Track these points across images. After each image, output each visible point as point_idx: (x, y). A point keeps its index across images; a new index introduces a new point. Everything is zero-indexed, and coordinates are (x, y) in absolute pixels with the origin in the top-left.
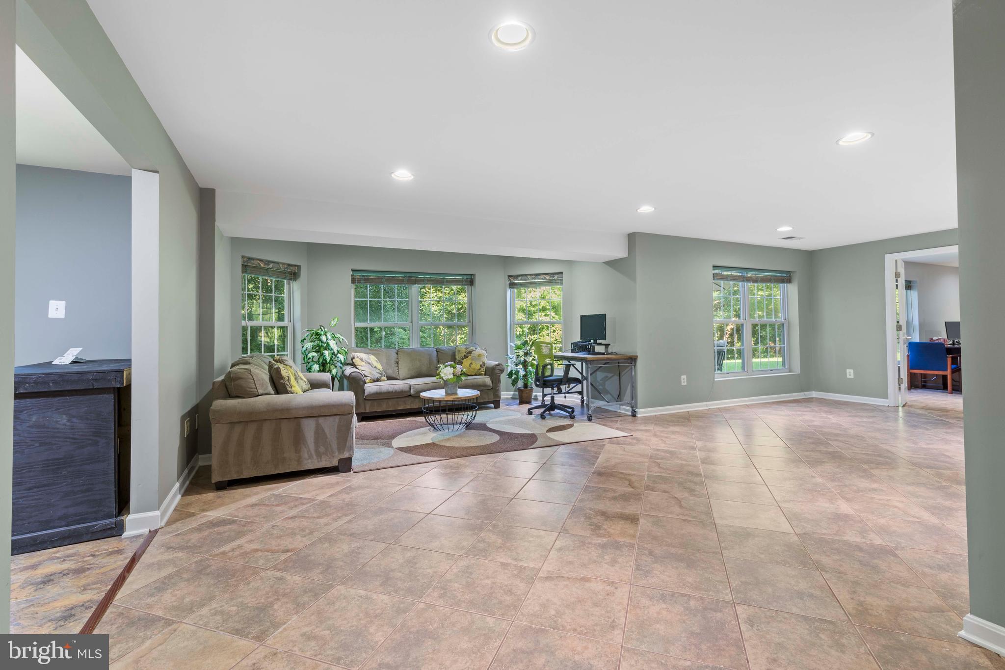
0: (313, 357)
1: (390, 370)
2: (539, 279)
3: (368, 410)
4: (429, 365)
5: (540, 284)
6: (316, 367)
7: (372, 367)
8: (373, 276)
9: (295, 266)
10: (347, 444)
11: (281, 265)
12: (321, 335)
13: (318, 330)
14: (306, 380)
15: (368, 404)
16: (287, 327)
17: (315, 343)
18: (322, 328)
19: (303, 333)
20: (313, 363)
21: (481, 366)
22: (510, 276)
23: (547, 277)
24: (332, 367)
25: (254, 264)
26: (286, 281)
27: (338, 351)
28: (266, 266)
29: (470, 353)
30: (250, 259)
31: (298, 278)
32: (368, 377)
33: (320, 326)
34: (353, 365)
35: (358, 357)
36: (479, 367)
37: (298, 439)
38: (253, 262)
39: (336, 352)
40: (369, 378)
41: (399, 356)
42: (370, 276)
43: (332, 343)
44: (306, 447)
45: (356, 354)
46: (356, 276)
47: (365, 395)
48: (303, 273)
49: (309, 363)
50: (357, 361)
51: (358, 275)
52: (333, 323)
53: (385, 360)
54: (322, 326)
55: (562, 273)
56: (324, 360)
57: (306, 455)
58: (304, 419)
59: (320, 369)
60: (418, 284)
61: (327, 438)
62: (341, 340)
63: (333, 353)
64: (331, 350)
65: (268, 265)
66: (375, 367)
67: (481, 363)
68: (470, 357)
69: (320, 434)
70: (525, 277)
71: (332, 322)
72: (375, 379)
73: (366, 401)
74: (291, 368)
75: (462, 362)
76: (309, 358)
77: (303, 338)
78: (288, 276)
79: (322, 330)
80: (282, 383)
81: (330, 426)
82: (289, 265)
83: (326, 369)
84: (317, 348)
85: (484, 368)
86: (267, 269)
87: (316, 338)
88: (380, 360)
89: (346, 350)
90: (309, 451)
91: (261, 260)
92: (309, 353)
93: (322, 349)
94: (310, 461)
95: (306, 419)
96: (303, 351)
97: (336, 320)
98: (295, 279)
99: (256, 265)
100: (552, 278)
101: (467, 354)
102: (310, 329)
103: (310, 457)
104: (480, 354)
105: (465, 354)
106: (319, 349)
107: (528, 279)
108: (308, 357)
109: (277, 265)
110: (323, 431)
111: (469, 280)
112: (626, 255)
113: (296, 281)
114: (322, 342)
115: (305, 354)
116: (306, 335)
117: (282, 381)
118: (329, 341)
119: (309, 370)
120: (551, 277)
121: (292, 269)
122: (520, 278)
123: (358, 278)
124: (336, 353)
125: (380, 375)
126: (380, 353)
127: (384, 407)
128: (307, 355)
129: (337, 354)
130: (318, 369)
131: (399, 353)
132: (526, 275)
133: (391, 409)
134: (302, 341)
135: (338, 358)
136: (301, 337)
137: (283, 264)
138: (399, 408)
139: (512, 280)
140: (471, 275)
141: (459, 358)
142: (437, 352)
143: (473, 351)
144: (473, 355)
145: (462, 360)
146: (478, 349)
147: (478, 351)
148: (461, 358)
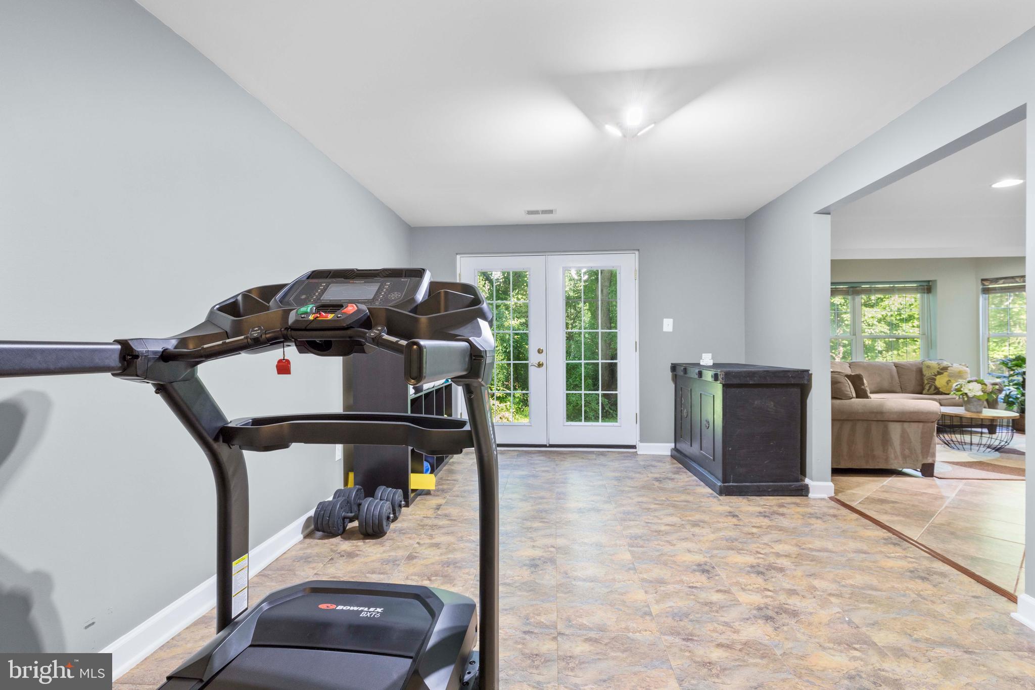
4: (891, 381)
10: (931, 451)
22: (984, 280)
29: (945, 368)
37: (886, 440)
44: (892, 448)
57: (892, 456)
58: (891, 423)
60: (863, 294)
61: (911, 442)
68: (946, 373)
69: (905, 438)
80: (863, 389)
81: (914, 430)
90: (895, 452)
94: (896, 461)
95: (892, 423)
103: (896, 458)
104: (960, 371)
105: (938, 369)
110: (908, 435)
117: (863, 387)
139: (987, 284)
140: (929, 281)
141: (930, 374)
142: (896, 367)
143: (949, 367)
144: (951, 371)
145: (934, 377)
146: (955, 365)
147: (956, 367)
148: (933, 374)
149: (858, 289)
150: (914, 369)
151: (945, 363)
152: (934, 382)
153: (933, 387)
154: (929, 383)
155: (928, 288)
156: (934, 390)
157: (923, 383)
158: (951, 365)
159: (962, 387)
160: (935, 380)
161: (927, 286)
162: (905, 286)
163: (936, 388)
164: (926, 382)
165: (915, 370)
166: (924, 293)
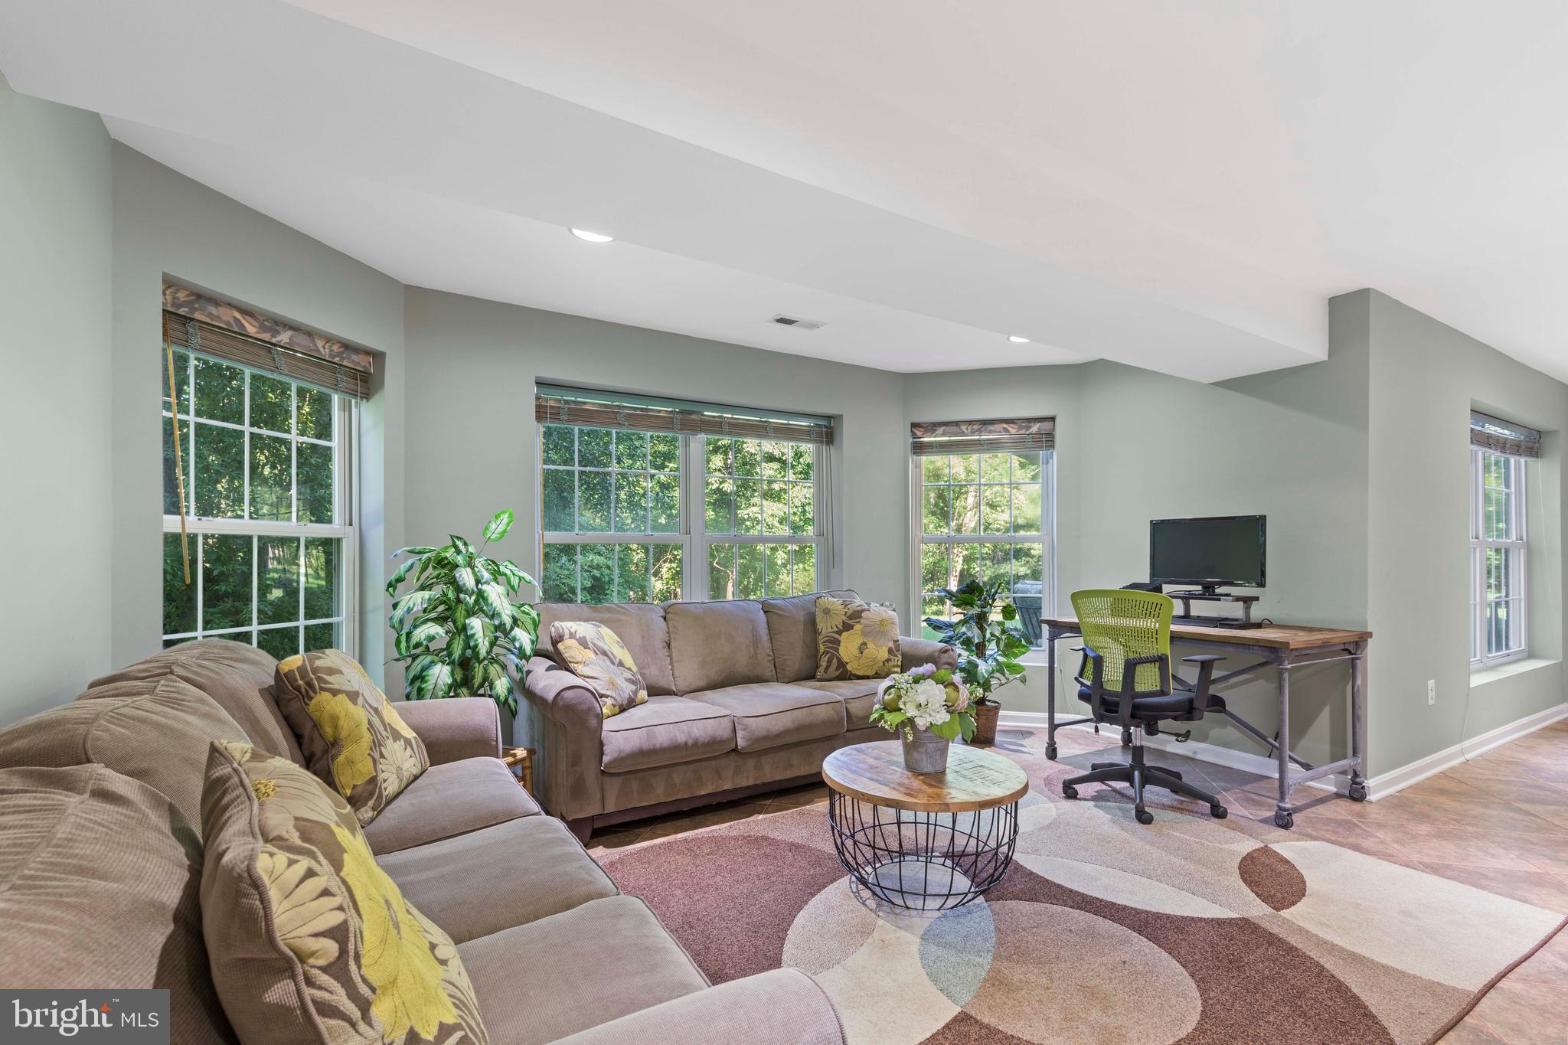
0: (431, 638)
1: (653, 667)
2: (990, 432)
3: (610, 808)
4: (752, 650)
5: (993, 446)
6: (441, 674)
7: (613, 663)
8: (591, 402)
9: (368, 352)
11: (320, 344)
12: (457, 566)
13: (446, 549)
14: (410, 734)
15: (613, 787)
16: (339, 540)
17: (436, 592)
18: (460, 544)
19: (391, 560)
20: (429, 659)
21: (890, 651)
22: (914, 425)
23: (1012, 429)
24: (494, 670)
25: (218, 318)
26: (336, 396)
27: (515, 621)
28: (266, 336)
29: (857, 615)
30: (201, 297)
31: (376, 391)
32: (607, 696)
33: (451, 536)
34: (560, 662)
35: (572, 636)
36: (886, 656)
38: (213, 310)
39: (508, 621)
40: (609, 701)
41: (671, 624)
42: (585, 403)
43: (495, 593)
45: (567, 626)
46: (547, 400)
47: (606, 759)
48: (393, 375)
49: (415, 658)
50: (570, 649)
51: (553, 398)
52: (497, 527)
53: (637, 639)
54: (459, 538)
55: (1053, 419)
56: (467, 646)
59: (455, 680)
60: (707, 431)
62: (515, 582)
63: (500, 627)
64: (492, 617)
65: (276, 333)
66: (621, 664)
67: (891, 644)
68: (857, 627)
70: (954, 429)
71: (493, 526)
72: (625, 702)
73: (607, 779)
74: (355, 703)
75: (840, 641)
76: (418, 645)
77: (393, 577)
78: (345, 382)
79: (459, 552)
82: (348, 347)
83: (473, 678)
84: (442, 608)
85: (900, 658)
86: (269, 347)
87: (437, 577)
88: (625, 641)
89: (534, 614)
91: (248, 312)
92: (415, 627)
93: (460, 613)
96: (396, 620)
97: (505, 518)
98: (367, 395)
99: (228, 323)
100: (1023, 431)
101: (850, 617)
102: (419, 548)
104: (882, 621)
105: (844, 618)
106: (448, 612)
107: (963, 434)
108: (415, 639)
109: (306, 337)
111: (824, 430)
112: (1327, 359)
113: (368, 399)
114: (459, 589)
115: (402, 632)
116: (403, 567)
118: (485, 587)
119: (417, 687)
120: (1021, 428)
121: (361, 362)
122: (940, 430)
123: (551, 407)
124: (508, 627)
125: (634, 688)
126: (622, 617)
127: (659, 793)
128: (409, 635)
129: (512, 629)
130: (450, 681)
131: (668, 616)
132: (957, 424)
133: (678, 797)
134: (390, 585)
135: (514, 640)
136: (387, 573)
137: (329, 339)
138: (703, 793)
139: (919, 433)
140: (829, 418)
141: (829, 630)
142: (765, 612)
143: (863, 611)
144: (867, 622)
145: (836, 636)
146: (874, 606)
147: (877, 611)
148: (835, 629)
149: (693, 417)
150: (801, 616)
151: (858, 602)
152: (837, 650)
153: (835, 660)
154: (828, 652)
155: (827, 431)
156: (837, 669)
157: (817, 651)
158: (866, 607)
159: (899, 697)
160: (837, 642)
161: (826, 427)
162: (788, 424)
163: (842, 664)
164: (822, 649)
165: (802, 618)
166: (822, 442)
